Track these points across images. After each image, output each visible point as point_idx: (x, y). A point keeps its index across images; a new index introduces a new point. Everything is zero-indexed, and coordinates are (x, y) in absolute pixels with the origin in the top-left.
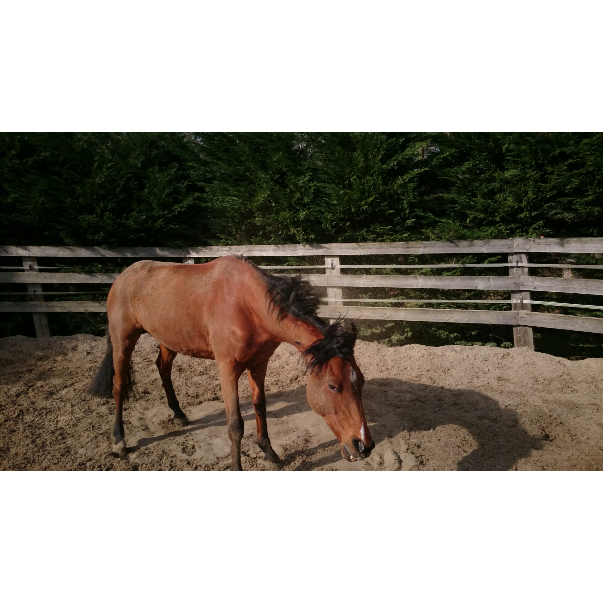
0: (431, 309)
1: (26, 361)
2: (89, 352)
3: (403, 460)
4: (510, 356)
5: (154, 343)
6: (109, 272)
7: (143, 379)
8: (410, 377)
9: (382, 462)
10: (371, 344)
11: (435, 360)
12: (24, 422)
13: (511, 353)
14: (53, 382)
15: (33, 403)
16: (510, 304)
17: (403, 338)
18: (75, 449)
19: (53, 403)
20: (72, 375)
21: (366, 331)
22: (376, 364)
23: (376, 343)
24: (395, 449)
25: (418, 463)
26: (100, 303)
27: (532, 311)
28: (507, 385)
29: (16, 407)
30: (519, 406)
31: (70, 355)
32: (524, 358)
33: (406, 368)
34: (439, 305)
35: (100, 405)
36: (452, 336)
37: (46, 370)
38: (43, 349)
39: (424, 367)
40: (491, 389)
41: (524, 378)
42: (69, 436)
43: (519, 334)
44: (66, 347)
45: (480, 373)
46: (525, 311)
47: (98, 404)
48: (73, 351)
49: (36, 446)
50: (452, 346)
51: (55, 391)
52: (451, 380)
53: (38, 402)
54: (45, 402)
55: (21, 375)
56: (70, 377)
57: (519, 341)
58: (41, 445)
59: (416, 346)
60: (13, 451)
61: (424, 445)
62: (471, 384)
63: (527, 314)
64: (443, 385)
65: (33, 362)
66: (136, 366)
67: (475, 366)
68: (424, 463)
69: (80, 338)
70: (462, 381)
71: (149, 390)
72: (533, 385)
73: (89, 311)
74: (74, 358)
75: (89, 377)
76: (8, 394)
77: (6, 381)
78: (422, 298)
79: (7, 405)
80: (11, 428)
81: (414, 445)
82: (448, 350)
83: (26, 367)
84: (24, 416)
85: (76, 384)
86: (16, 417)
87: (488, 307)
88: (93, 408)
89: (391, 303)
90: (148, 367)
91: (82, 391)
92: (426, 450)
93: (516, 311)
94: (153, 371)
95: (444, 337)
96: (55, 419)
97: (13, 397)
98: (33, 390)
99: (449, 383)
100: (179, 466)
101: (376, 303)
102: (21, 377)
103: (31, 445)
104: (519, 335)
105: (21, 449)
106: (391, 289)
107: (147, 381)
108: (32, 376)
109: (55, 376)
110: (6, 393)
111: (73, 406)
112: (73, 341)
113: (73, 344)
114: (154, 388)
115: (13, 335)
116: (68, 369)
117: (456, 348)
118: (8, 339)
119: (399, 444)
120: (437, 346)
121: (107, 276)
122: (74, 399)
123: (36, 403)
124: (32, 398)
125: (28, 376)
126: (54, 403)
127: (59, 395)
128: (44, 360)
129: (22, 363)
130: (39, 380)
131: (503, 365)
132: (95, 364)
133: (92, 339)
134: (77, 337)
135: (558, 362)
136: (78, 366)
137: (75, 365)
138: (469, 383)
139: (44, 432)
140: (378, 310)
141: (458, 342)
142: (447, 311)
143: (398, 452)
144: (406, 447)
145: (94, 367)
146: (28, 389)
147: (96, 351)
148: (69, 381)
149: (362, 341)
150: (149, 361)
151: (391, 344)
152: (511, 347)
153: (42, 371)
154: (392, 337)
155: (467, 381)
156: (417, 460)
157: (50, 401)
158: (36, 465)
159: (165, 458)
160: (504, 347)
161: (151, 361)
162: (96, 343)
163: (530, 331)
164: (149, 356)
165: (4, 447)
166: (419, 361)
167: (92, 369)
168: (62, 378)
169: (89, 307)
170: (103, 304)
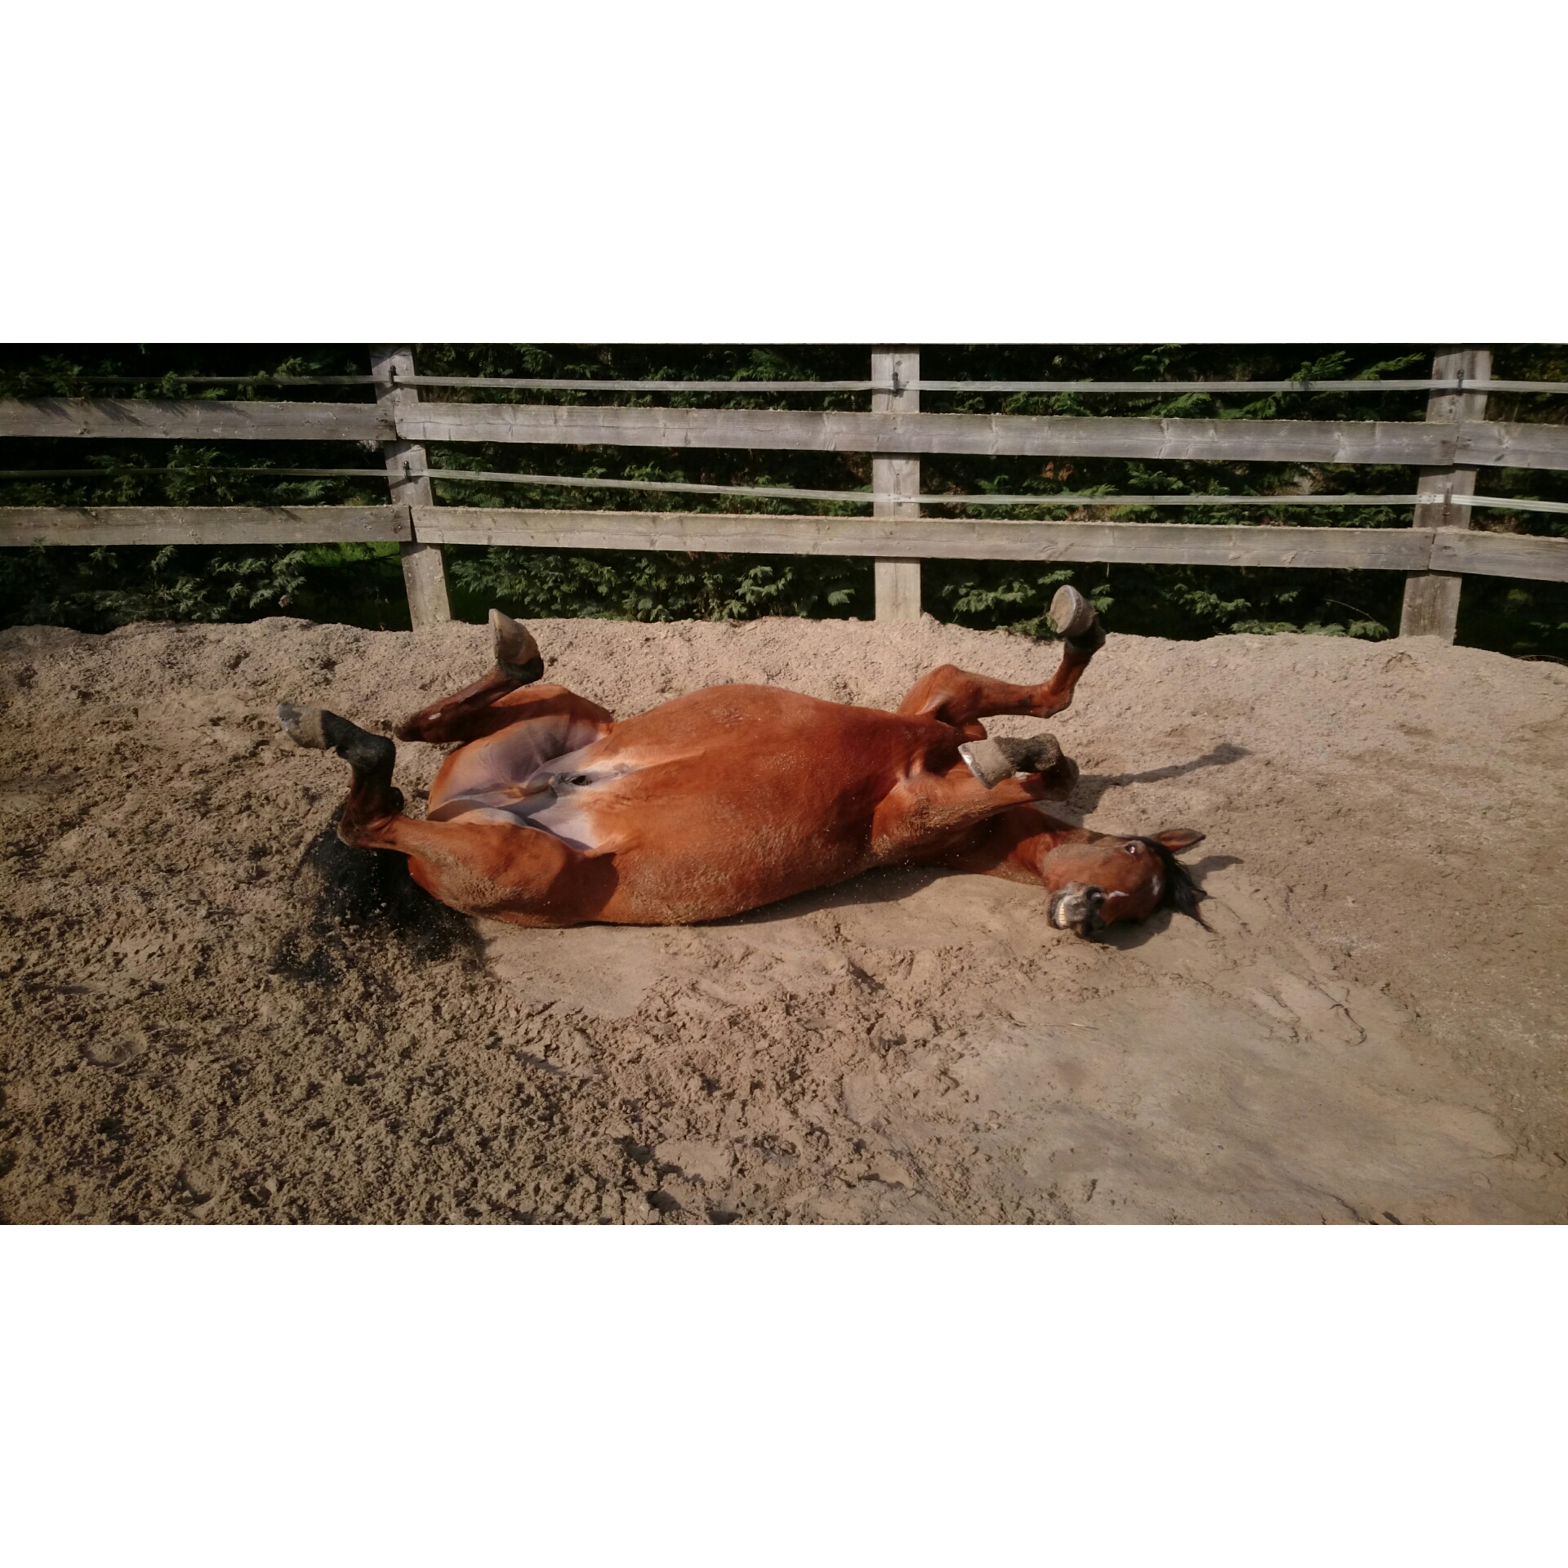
2: (82, 689)
4: (1406, 662)
6: (108, 395)
11: (1204, 681)
14: (7, 809)
20: (64, 777)
26: (85, 512)
28: (1435, 749)
32: (1452, 667)
36: (1230, 606)
39: (1181, 703)
46: (1452, 529)
47: (233, 882)
48: (25, 689)
50: (1233, 636)
54: (25, 887)
56: (59, 787)
57: (1415, 618)
63: (1459, 537)
69: (30, 642)
73: (47, 543)
74: (41, 716)
75: (132, 781)
85: (94, 811)
93: (1427, 530)
95: (1206, 611)
104: (1419, 601)
116: (36, 757)
119: (1291, 949)
120: (1197, 639)
121: (104, 411)
132: (131, 733)
133: (78, 644)
134: (19, 640)
136: (67, 745)
141: (1241, 626)
142: (1231, 530)
145: (131, 745)
155: (1321, 741)
162: (96, 657)
163: (1455, 584)
167: (127, 754)
168: (30, 789)
169: (46, 527)
170: (96, 517)
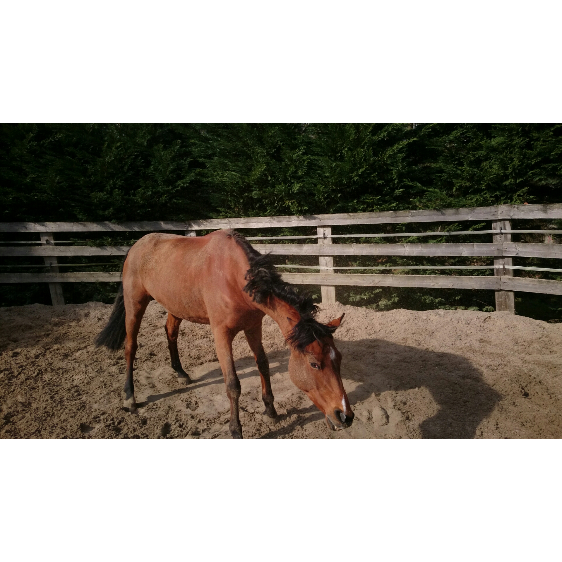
0: (417, 275)
1: (43, 326)
2: (99, 317)
3: (390, 416)
4: (491, 319)
5: (158, 310)
6: (118, 245)
7: (149, 342)
8: (396, 339)
9: (371, 417)
10: (360, 309)
11: (420, 324)
12: (43, 380)
13: (493, 317)
14: (68, 345)
15: (51, 364)
16: (492, 270)
17: (390, 303)
18: (90, 404)
19: (68, 364)
20: (85, 339)
21: (355, 296)
22: (365, 327)
23: (364, 308)
24: (383, 406)
25: (404, 418)
26: (109, 273)
27: (514, 276)
28: (488, 347)
29: (35, 367)
30: (500, 367)
31: (83, 321)
32: (505, 321)
33: (393, 331)
34: (424, 272)
35: (111, 366)
36: (437, 301)
37: (61, 335)
38: (58, 316)
39: (410, 330)
40: (474, 351)
41: (505, 341)
42: (84, 392)
43: (501, 298)
44: (79, 313)
45: (463, 336)
46: (507, 276)
47: (109, 364)
48: (86, 317)
49: (55, 401)
50: (437, 310)
51: (70, 353)
52: (435, 342)
53: (55, 363)
54: (61, 363)
55: (39, 339)
56: (83, 341)
57: (500, 305)
58: (59, 400)
59: (402, 310)
60: (34, 406)
61: (409, 402)
62: (454, 346)
63: (509, 279)
64: (428, 347)
65: (50, 327)
66: (143, 331)
67: (458, 329)
68: (410, 418)
69: (91, 306)
70: (445, 343)
71: (155, 352)
72: (514, 346)
73: (100, 281)
74: (87, 324)
76: (27, 356)
77: (26, 344)
78: (409, 265)
79: (27, 365)
80: (32, 385)
81: (401, 402)
82: (432, 314)
83: (43, 332)
84: (42, 375)
85: (88, 347)
86: (36, 376)
87: (471, 273)
88: (105, 368)
89: (379, 270)
90: (153, 332)
91: (94, 353)
92: (411, 406)
93: (499, 277)
94: (158, 335)
95: (429, 302)
96: (70, 377)
97: (32, 358)
98: (51, 352)
99: (434, 345)
100: (183, 420)
101: (365, 270)
102: (39, 341)
103: (50, 401)
104: (500, 300)
105: (41, 404)
106: (379, 257)
107: (153, 344)
108: (49, 340)
109: (69, 340)
110: (26, 355)
111: (86, 366)
112: (86, 308)
113: (85, 311)
114: (159, 351)
115: (31, 304)
116: (81, 334)
117: (440, 312)
118: (27, 307)
119: (386, 400)
120: (422, 310)
121: (115, 247)
122: (88, 360)
123: (54, 364)
124: (49, 359)
125: (45, 340)
126: (70, 364)
127: (74, 357)
128: (59, 325)
129: (40, 328)
130: (56, 344)
131: (485, 328)
133: (102, 306)
134: (89, 305)
135: (538, 325)
136: (90, 331)
137: (87, 330)
138: (452, 345)
139: (61, 389)
140: (367, 277)
141: (443, 307)
142: (432, 277)
143: (385, 408)
144: (393, 404)
146: (45, 352)
147: (106, 317)
148: (82, 344)
149: (352, 306)
150: (154, 326)
151: (379, 309)
152: (493, 311)
153: (58, 336)
154: (380, 303)
155: (450, 343)
156: (403, 415)
157: (66, 362)
158: (56, 418)
159: (171, 412)
160: (486, 311)
161: (157, 326)
162: (106, 310)
163: (512, 295)
164: (154, 322)
165: (26, 403)
166: (405, 325)
168: (75, 341)
169: (100, 277)
170: (112, 275)
